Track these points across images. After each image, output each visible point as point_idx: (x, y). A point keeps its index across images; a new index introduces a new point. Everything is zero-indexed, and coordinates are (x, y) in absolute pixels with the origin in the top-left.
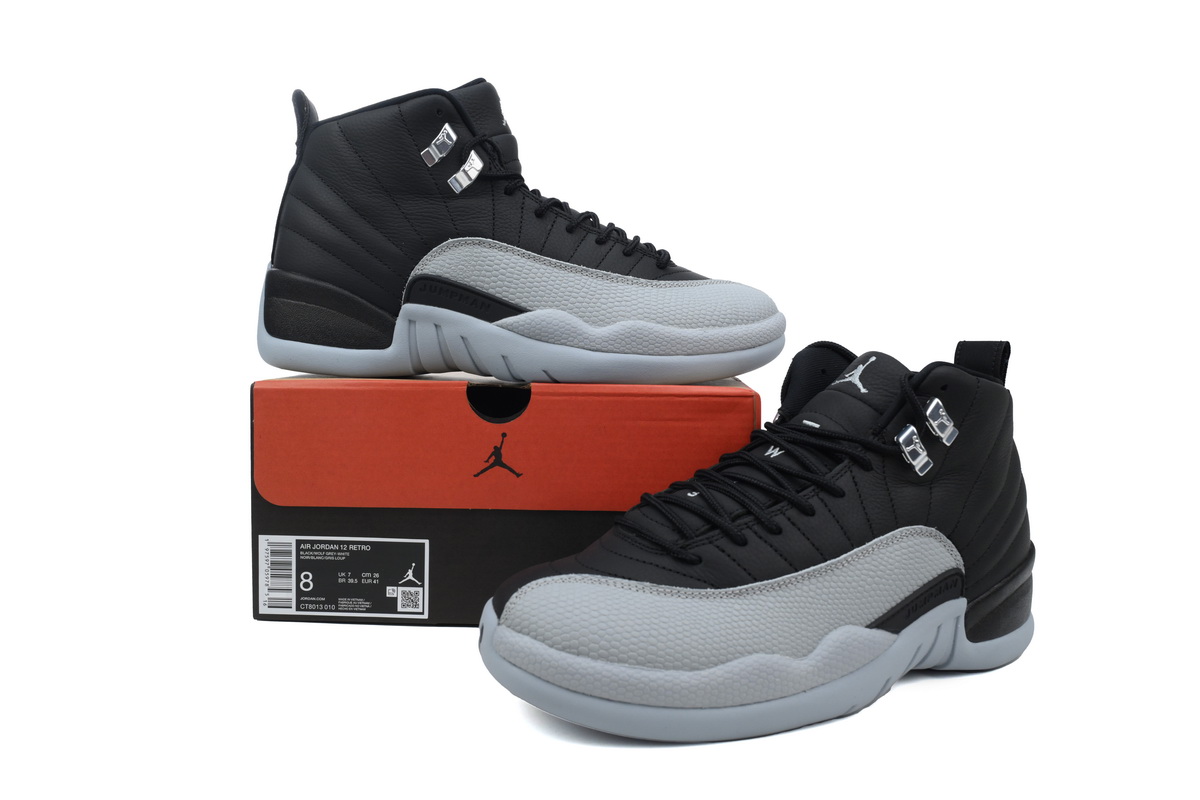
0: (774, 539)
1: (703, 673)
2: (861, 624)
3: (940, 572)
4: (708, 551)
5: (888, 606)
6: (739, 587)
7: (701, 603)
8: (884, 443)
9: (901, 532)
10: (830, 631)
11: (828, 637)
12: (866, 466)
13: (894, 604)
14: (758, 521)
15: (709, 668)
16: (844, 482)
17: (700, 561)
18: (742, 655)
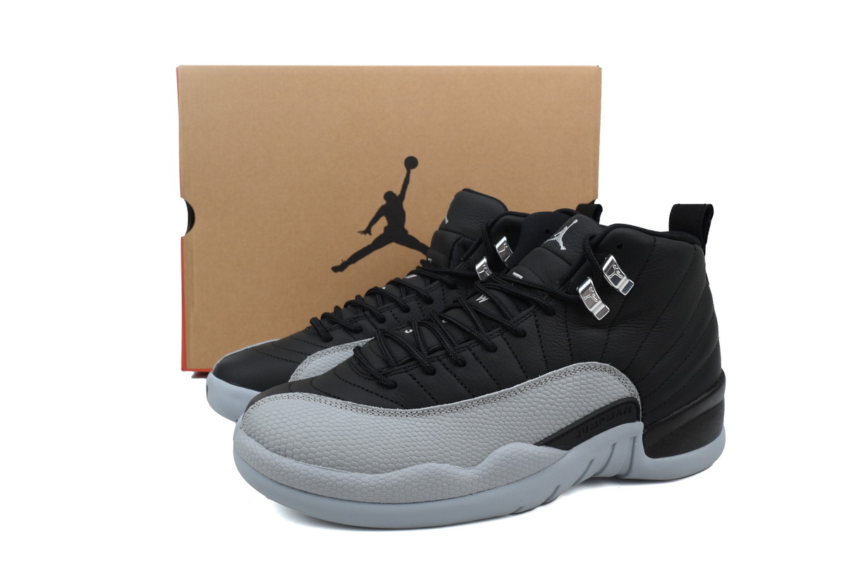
0: (459, 371)
1: (381, 476)
2: (531, 442)
3: (612, 400)
4: (402, 378)
5: (558, 428)
6: (422, 409)
7: (390, 419)
8: (567, 292)
9: (575, 367)
10: (499, 446)
11: (496, 451)
12: (549, 312)
13: (564, 426)
14: (447, 355)
15: (387, 472)
16: (528, 324)
17: (396, 386)
18: (417, 463)
